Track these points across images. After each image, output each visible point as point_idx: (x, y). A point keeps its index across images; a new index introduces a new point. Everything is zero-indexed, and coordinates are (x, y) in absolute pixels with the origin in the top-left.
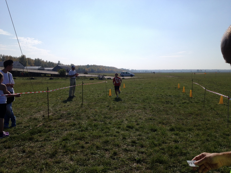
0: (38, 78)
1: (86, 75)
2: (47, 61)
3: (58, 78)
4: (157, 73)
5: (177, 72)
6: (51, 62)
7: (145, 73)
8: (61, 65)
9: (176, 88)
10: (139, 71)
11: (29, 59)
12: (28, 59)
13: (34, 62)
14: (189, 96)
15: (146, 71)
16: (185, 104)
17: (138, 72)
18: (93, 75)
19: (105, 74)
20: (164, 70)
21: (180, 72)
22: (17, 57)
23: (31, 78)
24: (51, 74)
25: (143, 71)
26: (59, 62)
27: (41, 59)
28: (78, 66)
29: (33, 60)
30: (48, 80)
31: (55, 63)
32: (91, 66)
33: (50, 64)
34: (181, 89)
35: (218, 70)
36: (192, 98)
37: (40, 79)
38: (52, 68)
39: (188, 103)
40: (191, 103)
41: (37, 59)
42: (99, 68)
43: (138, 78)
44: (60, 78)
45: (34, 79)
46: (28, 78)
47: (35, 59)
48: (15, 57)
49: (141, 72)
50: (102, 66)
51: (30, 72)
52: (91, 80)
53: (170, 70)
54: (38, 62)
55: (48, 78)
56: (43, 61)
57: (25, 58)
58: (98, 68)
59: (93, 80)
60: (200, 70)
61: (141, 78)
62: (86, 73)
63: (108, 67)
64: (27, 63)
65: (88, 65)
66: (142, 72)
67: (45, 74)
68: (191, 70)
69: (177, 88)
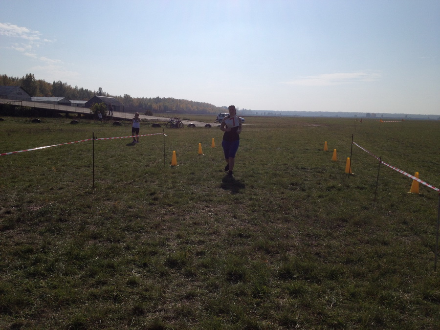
0: (48, 119)
1: (149, 118)
2: (76, 87)
3: (87, 121)
4: (291, 117)
5: (329, 116)
6: (84, 89)
7: (268, 117)
8: (105, 95)
9: (319, 150)
10: (257, 113)
11: (41, 83)
12: (40, 81)
13: (52, 88)
14: (344, 170)
15: (270, 112)
16: (334, 191)
17: (255, 114)
18: (164, 117)
19: (187, 117)
20: (304, 112)
21: (334, 116)
22: (19, 78)
23: (33, 119)
24: (79, 114)
25: (265, 113)
26: (100, 89)
27: (66, 84)
28: (139, 99)
29: (50, 84)
30: (68, 124)
31: (93, 91)
32: (164, 99)
33: (83, 94)
34: (329, 153)
35: (406, 115)
36: (350, 175)
37: (52, 122)
38: (84, 102)
39: (339, 190)
40: (345, 188)
41: (58, 83)
42: (179, 104)
43: (250, 127)
44: (92, 122)
45: (39, 122)
46: (28, 119)
47: (54, 83)
48: (14, 77)
49: (260, 114)
50: (186, 101)
51: (34, 108)
52: (154, 128)
53: (316, 113)
54: (59, 89)
55: (69, 121)
56: (69, 88)
57: (35, 80)
58: (177, 105)
59: (159, 128)
60: (373, 114)
61: (255, 127)
62: (149, 114)
63: (198, 103)
64: (38, 90)
65: (159, 97)
66: (263, 114)
67: (67, 113)
68: (356, 114)
69: (323, 150)
